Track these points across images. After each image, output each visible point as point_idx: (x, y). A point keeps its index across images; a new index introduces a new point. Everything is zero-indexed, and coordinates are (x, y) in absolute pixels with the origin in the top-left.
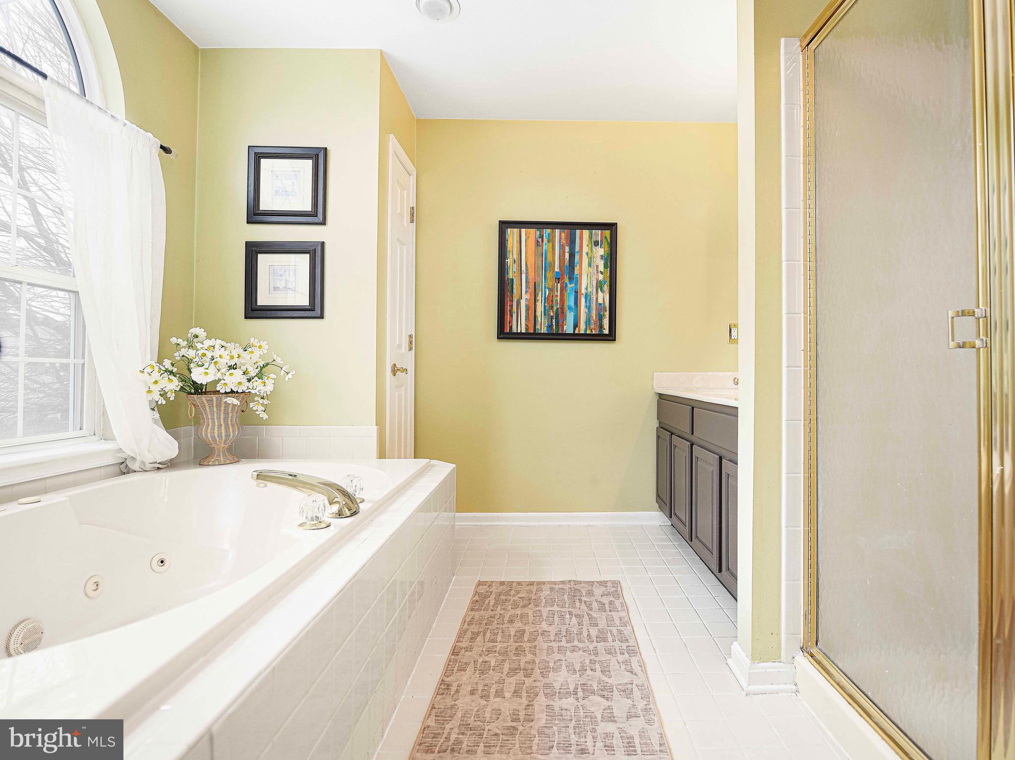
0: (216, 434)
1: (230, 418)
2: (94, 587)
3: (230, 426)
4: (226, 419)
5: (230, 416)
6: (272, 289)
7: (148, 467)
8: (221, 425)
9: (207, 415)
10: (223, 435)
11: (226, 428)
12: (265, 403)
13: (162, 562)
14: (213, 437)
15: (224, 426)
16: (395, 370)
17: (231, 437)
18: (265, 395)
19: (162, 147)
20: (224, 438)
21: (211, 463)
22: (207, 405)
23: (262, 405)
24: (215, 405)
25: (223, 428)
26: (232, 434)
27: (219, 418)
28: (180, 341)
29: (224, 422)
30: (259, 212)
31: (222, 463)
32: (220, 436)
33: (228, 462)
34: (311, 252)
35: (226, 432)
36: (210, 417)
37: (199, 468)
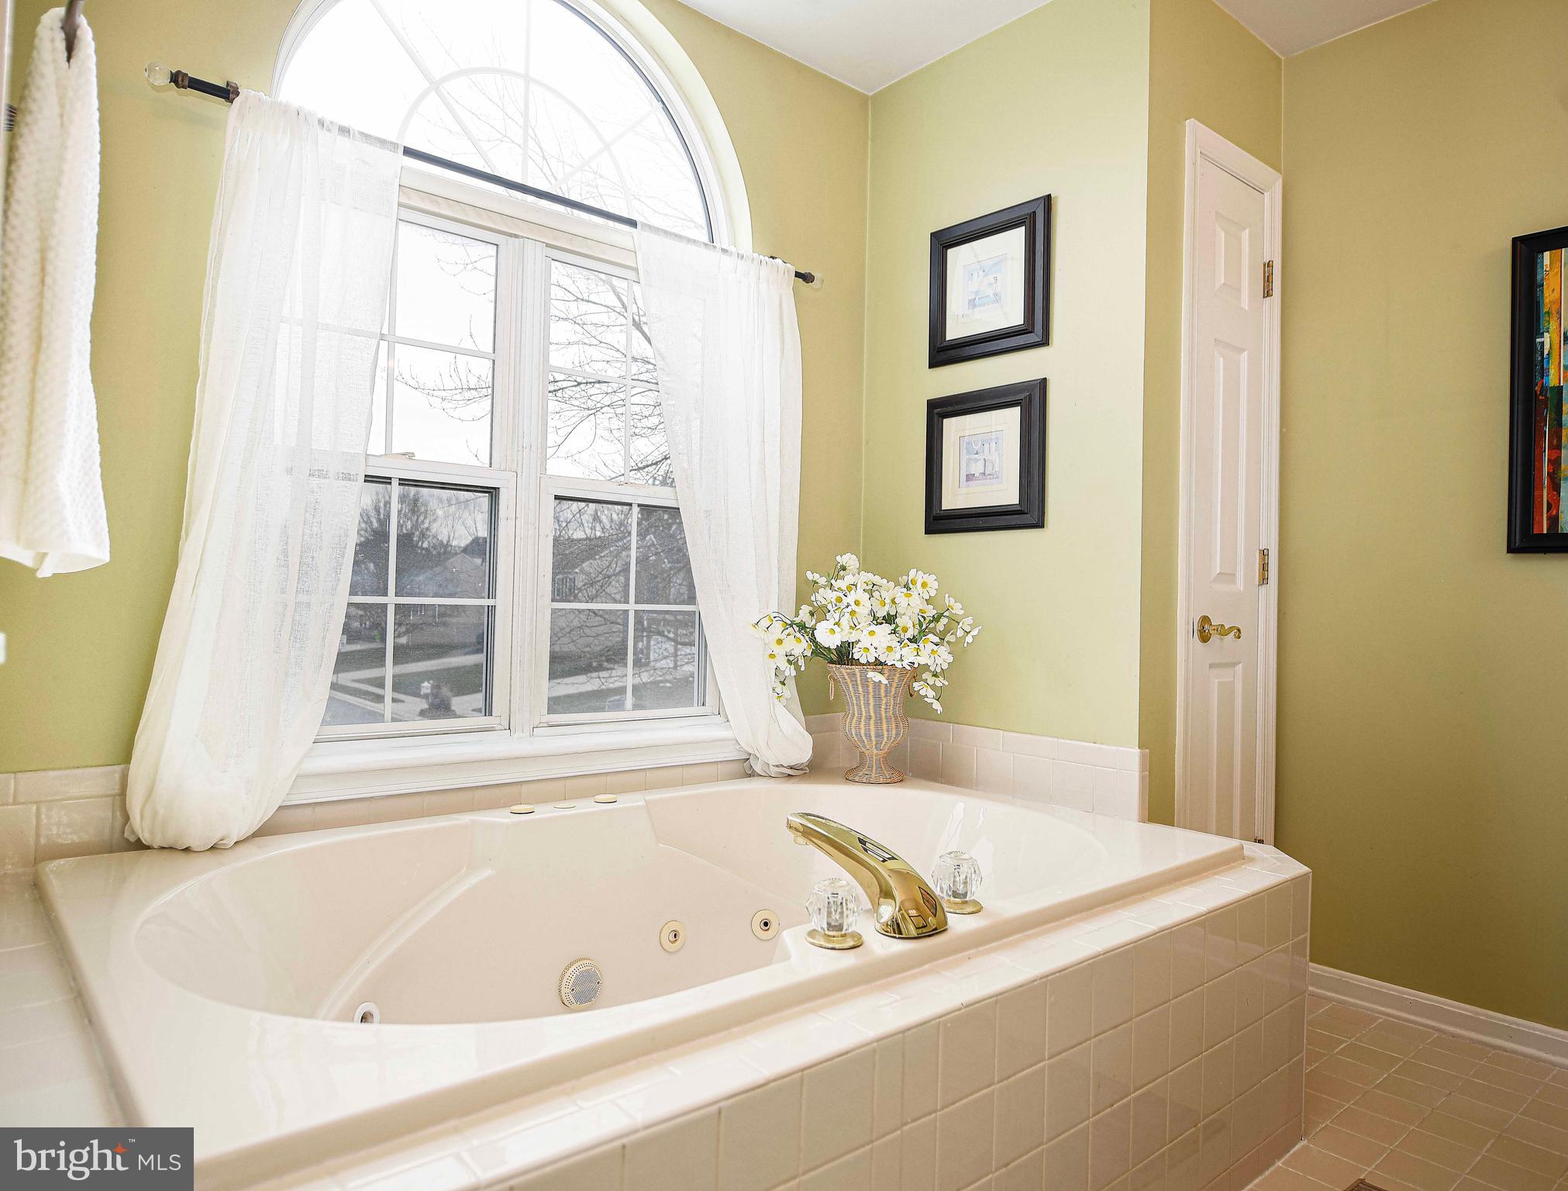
0: (862, 731)
1: (883, 707)
2: (672, 938)
3: (884, 720)
4: (878, 706)
5: (884, 702)
6: (964, 478)
7: (773, 771)
8: (870, 718)
9: (851, 697)
10: (873, 734)
11: (876, 723)
12: (939, 684)
13: (766, 924)
14: (859, 735)
15: (874, 718)
16: (1205, 631)
17: (885, 738)
18: (939, 670)
19: (798, 275)
20: (873, 739)
21: (857, 779)
22: (849, 681)
23: (933, 687)
24: (859, 682)
25: (872, 722)
26: (885, 733)
27: (867, 704)
28: (816, 576)
29: (875, 712)
30: (945, 344)
31: (872, 780)
32: (868, 736)
33: (881, 780)
34: (1023, 402)
35: (877, 729)
36: (855, 702)
37: (845, 784)
